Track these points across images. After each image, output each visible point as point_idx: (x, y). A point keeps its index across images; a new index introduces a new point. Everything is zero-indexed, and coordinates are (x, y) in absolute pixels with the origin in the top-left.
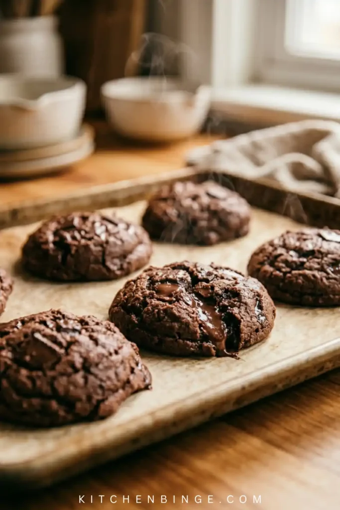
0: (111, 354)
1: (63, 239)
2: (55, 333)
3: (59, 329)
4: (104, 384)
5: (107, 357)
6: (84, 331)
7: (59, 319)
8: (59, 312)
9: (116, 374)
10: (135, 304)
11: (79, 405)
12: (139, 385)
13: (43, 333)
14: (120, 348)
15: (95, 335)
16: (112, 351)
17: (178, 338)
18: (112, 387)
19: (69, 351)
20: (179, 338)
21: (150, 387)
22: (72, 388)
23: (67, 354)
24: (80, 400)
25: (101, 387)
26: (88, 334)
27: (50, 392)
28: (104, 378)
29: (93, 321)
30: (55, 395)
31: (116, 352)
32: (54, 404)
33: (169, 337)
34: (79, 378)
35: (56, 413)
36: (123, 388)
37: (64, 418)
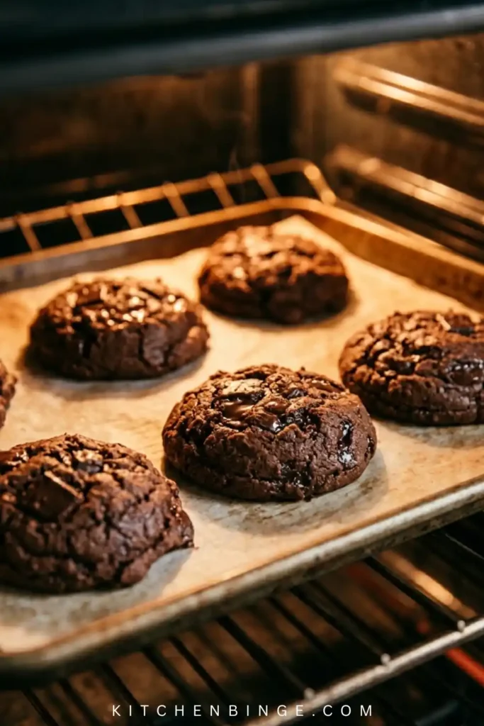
0: (139, 501)
1: (86, 320)
2: (70, 470)
3: (75, 464)
4: (128, 541)
5: (134, 505)
6: (106, 467)
7: (76, 449)
8: (75, 439)
9: (145, 528)
10: (195, 429)
11: (100, 567)
12: (175, 542)
13: (55, 470)
14: (152, 491)
15: (120, 472)
16: (141, 495)
17: (252, 476)
18: (139, 545)
19: (88, 495)
20: (255, 478)
21: (190, 544)
22: (92, 544)
23: (86, 500)
24: (101, 560)
25: (126, 545)
26: (111, 471)
27: (66, 550)
28: (130, 534)
29: (118, 452)
30: (72, 554)
31: (147, 498)
32: (72, 566)
33: (241, 476)
34: (99, 532)
35: (74, 577)
36: (154, 547)
37: (84, 582)
